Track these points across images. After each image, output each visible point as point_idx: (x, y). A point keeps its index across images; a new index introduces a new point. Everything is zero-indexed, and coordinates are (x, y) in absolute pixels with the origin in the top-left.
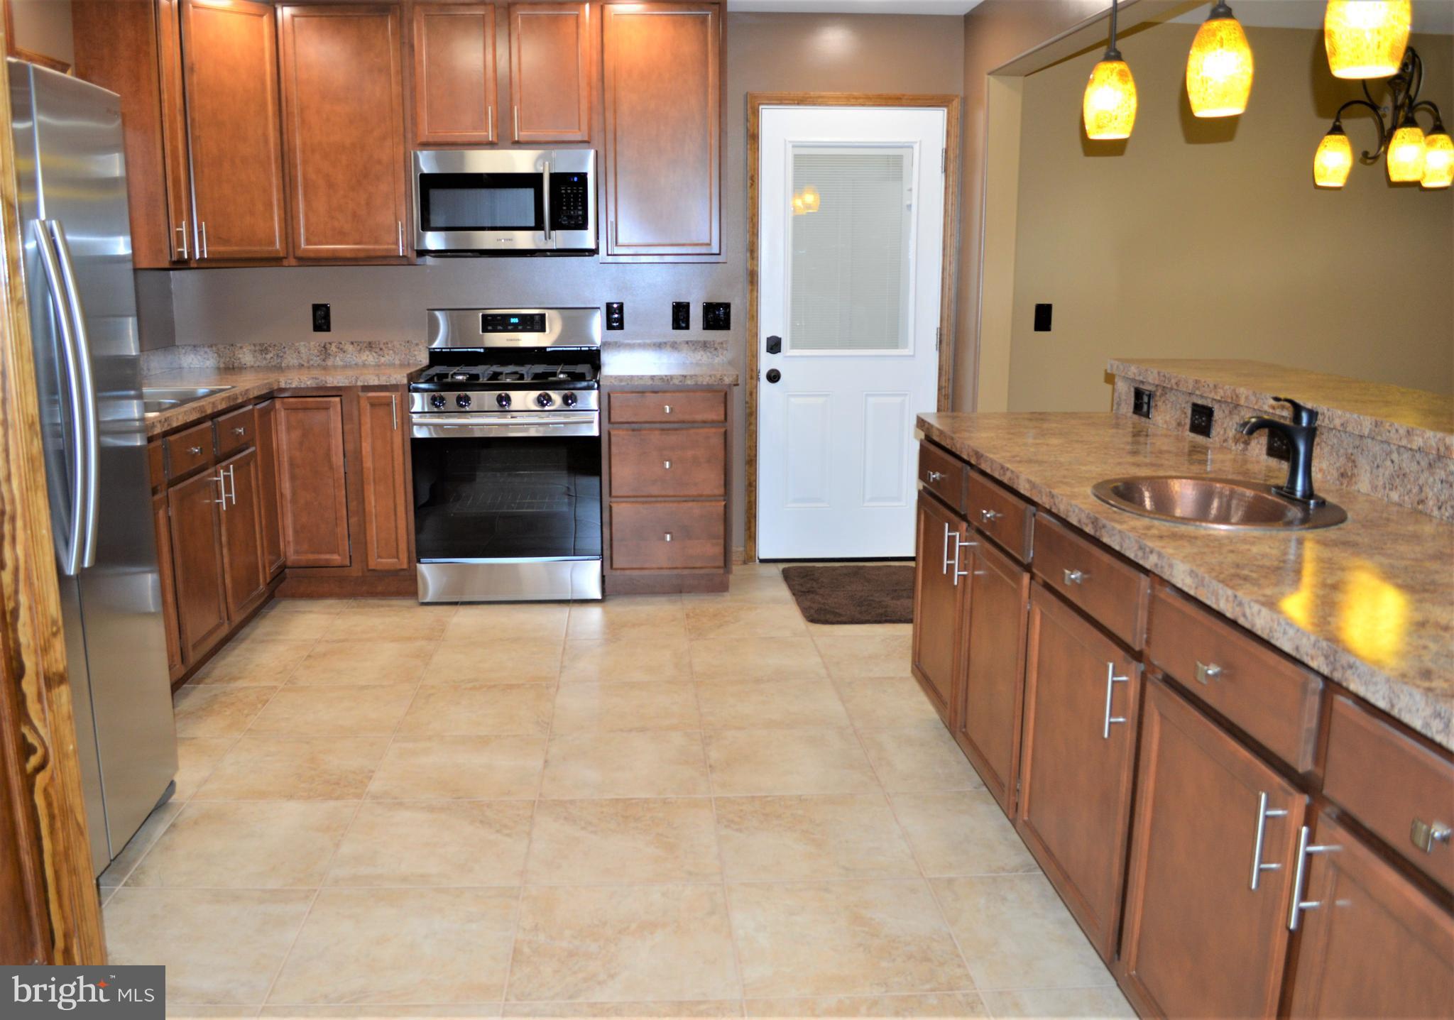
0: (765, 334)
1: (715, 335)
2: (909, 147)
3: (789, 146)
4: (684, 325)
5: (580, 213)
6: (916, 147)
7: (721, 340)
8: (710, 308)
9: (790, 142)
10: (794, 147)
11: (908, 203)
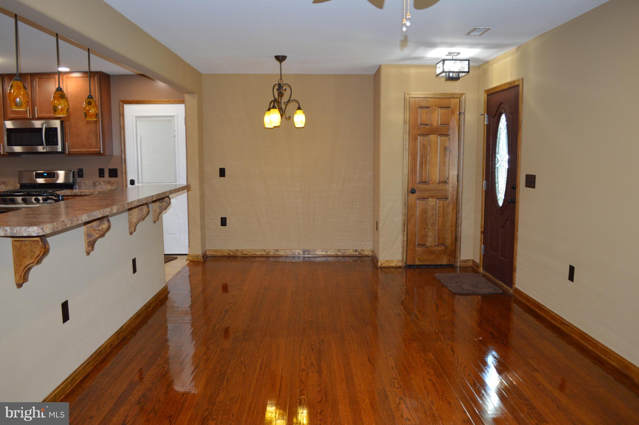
0: (129, 178)
1: (113, 179)
2: (173, 116)
3: (134, 117)
4: (102, 176)
5: (56, 140)
6: (176, 116)
7: (114, 181)
8: (110, 170)
9: (134, 116)
10: (136, 117)
11: (174, 135)
